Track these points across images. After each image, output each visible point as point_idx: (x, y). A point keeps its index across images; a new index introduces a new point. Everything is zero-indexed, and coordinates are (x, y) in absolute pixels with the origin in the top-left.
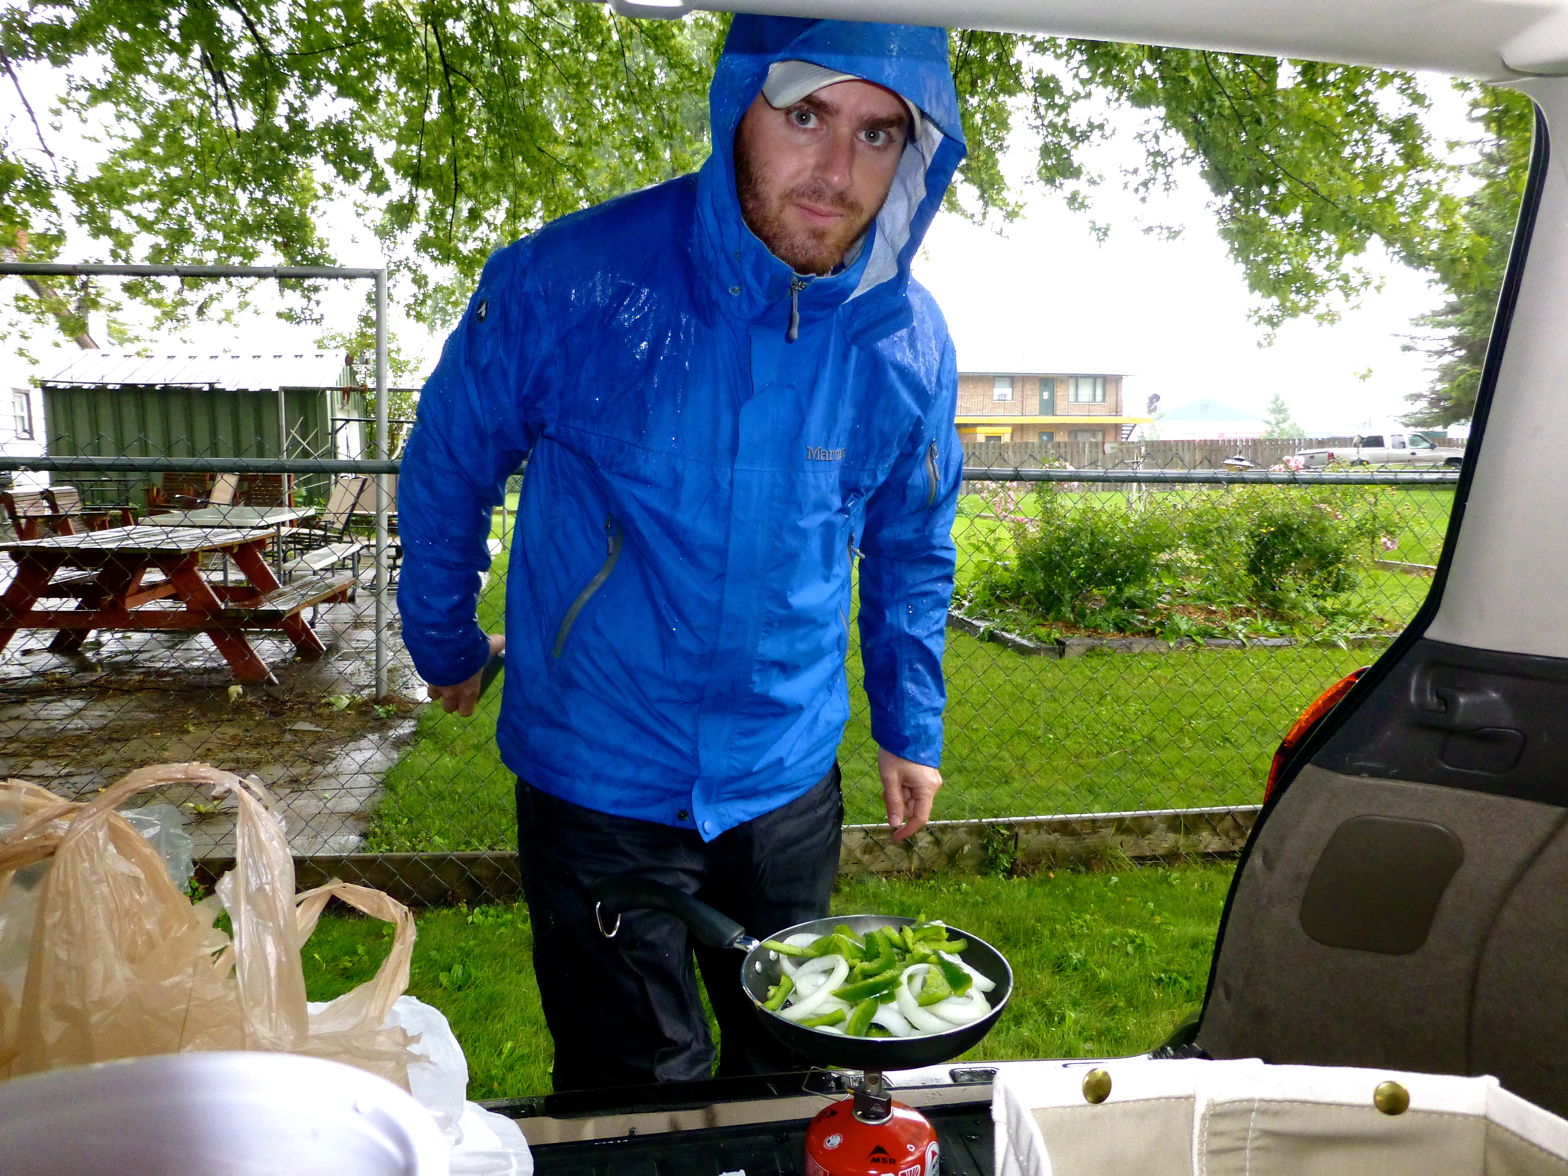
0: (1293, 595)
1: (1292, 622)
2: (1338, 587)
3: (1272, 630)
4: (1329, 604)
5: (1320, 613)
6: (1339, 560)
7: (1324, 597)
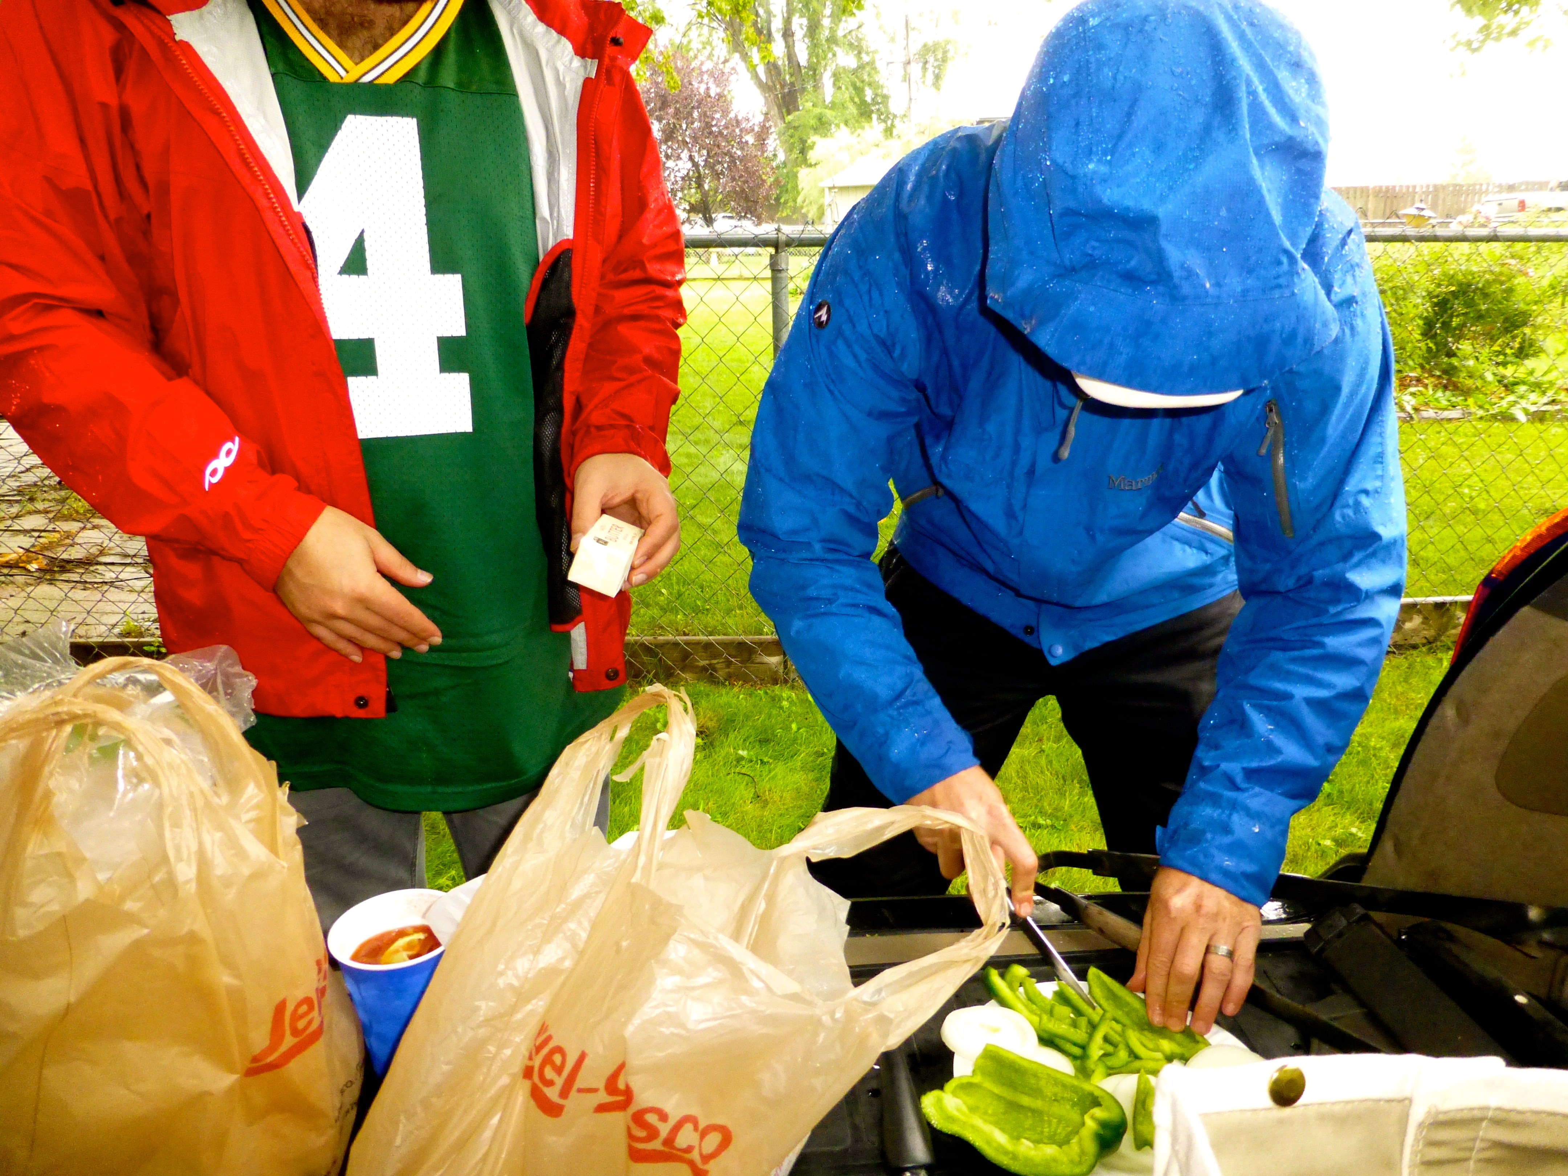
0: (1471, 363)
1: (1466, 393)
2: (1522, 353)
3: (1444, 403)
4: (1509, 372)
5: (1499, 382)
6: (1525, 324)
7: (1504, 364)
